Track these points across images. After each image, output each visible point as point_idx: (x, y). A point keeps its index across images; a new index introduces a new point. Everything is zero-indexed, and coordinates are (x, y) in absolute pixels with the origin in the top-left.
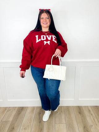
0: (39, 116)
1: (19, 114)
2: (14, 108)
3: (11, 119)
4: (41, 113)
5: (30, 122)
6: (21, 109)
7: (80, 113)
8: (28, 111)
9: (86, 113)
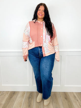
0: (29, 100)
1: (11, 98)
2: (7, 92)
3: (3, 102)
4: (30, 97)
5: (20, 106)
6: (13, 93)
7: (66, 98)
8: (19, 95)
9: (72, 99)
